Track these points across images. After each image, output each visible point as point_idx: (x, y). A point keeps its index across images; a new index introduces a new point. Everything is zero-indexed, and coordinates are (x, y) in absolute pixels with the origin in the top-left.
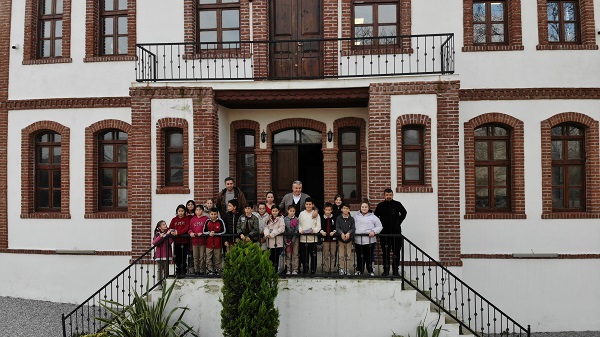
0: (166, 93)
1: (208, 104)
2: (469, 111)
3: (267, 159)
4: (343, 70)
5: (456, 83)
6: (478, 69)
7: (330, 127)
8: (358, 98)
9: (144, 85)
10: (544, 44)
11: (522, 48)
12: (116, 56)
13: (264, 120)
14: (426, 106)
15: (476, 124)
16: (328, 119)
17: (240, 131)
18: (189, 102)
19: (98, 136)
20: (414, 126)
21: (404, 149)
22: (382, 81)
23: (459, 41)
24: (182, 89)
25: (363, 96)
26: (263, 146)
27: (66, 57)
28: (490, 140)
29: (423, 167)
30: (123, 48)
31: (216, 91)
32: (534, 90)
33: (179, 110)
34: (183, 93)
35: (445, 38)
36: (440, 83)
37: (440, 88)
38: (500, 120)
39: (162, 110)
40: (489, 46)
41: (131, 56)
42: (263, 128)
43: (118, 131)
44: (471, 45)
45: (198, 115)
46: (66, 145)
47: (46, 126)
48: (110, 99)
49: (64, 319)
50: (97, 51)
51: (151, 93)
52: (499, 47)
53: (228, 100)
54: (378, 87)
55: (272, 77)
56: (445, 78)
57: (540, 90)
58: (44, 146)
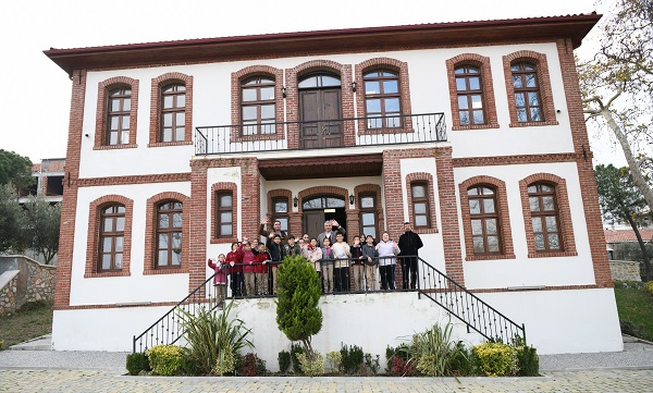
0: (219, 163)
1: (254, 171)
2: (462, 175)
3: (299, 220)
4: (360, 140)
5: (449, 149)
6: (465, 143)
7: (351, 192)
8: (372, 166)
9: (203, 158)
10: (515, 123)
11: (498, 127)
12: (174, 142)
13: (296, 188)
14: (428, 166)
15: (468, 185)
16: (349, 185)
17: (276, 198)
18: (238, 169)
19: (161, 205)
20: (420, 182)
21: (414, 201)
22: (393, 148)
23: (448, 120)
24: (233, 159)
25: (378, 160)
26: (295, 210)
27: (133, 143)
28: (481, 198)
29: (429, 214)
30: (180, 135)
31: (259, 161)
32: (511, 157)
33: (231, 176)
34: (233, 162)
35: (438, 117)
36: (437, 148)
37: (437, 152)
38: (487, 181)
39: (216, 176)
40: (472, 125)
41: (188, 140)
42: (295, 194)
43: (174, 201)
44: (458, 126)
45: (245, 179)
46: (128, 216)
47: (112, 199)
48: (169, 175)
49: (135, 340)
50: (157, 138)
51: (207, 164)
52: (480, 126)
53: (271, 171)
54: (389, 154)
55: (303, 147)
56: (439, 145)
57: (516, 157)
58: (109, 216)
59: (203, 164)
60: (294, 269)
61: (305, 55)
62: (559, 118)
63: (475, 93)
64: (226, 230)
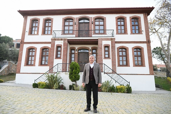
0: (58, 40)
1: (66, 42)
2: (117, 45)
3: (77, 55)
4: (93, 36)
5: (114, 39)
6: (119, 38)
7: (90, 48)
8: (95, 42)
9: (54, 38)
10: (132, 33)
11: (127, 34)
12: (48, 34)
13: (77, 47)
14: (109, 43)
15: (119, 48)
16: (90, 47)
17: (72, 49)
18: (63, 41)
19: (44, 49)
20: (107, 46)
21: (105, 51)
22: (101, 38)
23: (115, 32)
24: (61, 39)
25: (97, 41)
26: (76, 52)
27: (38, 34)
28: (122, 51)
29: (109, 54)
30: (49, 32)
31: (68, 39)
32: (130, 42)
33: (61, 43)
34: (61, 40)
35: (112, 31)
36: (111, 38)
37: (112, 39)
38: (124, 47)
39: (57, 43)
40: (121, 33)
41: (51, 34)
42: (76, 48)
43: (47, 49)
44: (117, 33)
45: (64, 44)
46: (36, 52)
47: (32, 47)
48: (46, 42)
49: (35, 81)
50: (44, 33)
51: (55, 39)
52: (123, 34)
53: (71, 42)
54: (100, 39)
55: (79, 37)
56: (112, 38)
57: (131, 42)
58: (31, 52)
59: (54, 40)
60: (74, 65)
61: (81, 14)
62: (143, 32)
63: (122, 25)
64: (59, 56)
